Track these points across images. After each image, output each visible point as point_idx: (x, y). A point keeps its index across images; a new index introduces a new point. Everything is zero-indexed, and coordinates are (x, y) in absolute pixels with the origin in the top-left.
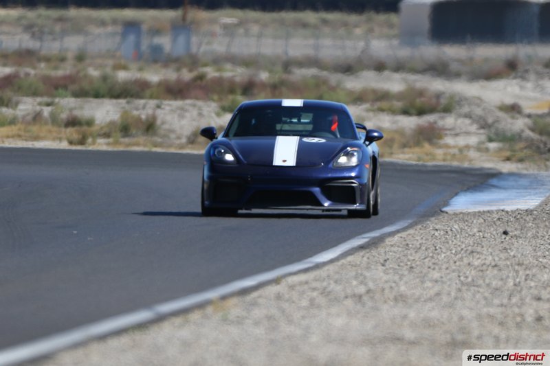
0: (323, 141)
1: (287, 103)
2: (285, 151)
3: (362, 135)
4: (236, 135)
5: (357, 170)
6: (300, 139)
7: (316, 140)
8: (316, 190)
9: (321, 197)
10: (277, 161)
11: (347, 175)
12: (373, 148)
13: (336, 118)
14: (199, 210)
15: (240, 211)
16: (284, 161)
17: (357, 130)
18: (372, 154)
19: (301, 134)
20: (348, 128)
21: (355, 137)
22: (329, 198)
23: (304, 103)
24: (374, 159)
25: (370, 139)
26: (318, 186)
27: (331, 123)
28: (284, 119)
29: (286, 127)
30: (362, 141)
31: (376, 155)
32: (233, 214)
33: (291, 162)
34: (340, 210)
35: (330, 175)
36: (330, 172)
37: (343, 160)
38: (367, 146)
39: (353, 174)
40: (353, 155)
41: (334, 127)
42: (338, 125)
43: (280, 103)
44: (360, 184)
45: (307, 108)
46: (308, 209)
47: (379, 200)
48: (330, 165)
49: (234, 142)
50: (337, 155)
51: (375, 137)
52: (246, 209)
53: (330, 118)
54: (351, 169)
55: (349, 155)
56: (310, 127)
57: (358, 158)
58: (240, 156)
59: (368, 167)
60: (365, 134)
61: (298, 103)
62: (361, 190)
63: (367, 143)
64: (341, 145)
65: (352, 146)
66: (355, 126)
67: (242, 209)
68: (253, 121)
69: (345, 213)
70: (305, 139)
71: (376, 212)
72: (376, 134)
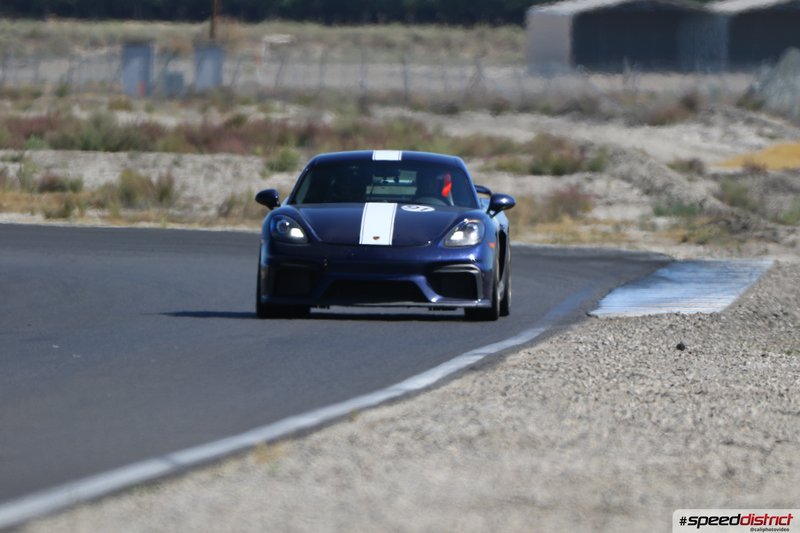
0: (431, 209)
1: (379, 155)
2: (377, 224)
3: (484, 201)
4: (307, 201)
5: (477, 250)
6: (399, 208)
7: (420, 209)
8: (421, 280)
9: (427, 290)
10: (366, 238)
11: (463, 257)
12: (499, 220)
13: (449, 177)
14: (252, 308)
15: (314, 310)
16: (376, 238)
17: (478, 196)
18: (498, 229)
19: (400, 200)
20: (465, 193)
21: (475, 205)
22: (438, 292)
23: (404, 157)
24: (502, 237)
25: (495, 207)
26: (423, 274)
27: (442, 185)
28: (376, 179)
29: (378, 190)
30: (485, 210)
31: (505, 231)
32: (304, 314)
33: (386, 240)
34: (453, 308)
35: (440, 258)
36: (441, 254)
37: (457, 236)
38: (492, 216)
39: (471, 257)
40: (471, 229)
41: (447, 189)
42: (452, 189)
43: (371, 155)
44: (482, 271)
45: (407, 163)
46: (409, 306)
47: (510, 294)
48: (441, 244)
49: (303, 211)
50: (450, 230)
51: (503, 205)
52: (322, 307)
53: (440, 177)
54: (469, 249)
55: (466, 229)
56: (412, 191)
57: (479, 232)
58: (313, 231)
59: (493, 246)
60: (489, 200)
61: (394, 156)
62: (484, 279)
63: (492, 213)
64: (456, 215)
65: (470, 217)
66: (475, 190)
67: (316, 307)
68: (333, 182)
69: (461, 312)
70: (405, 208)
71: (505, 312)
72: (504, 201)
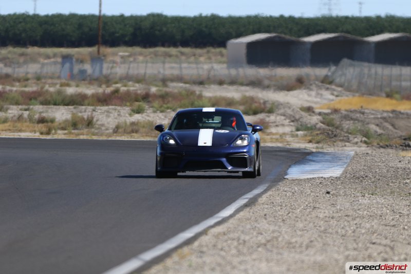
0: (228, 131)
1: (205, 110)
2: (205, 137)
3: (250, 129)
4: (175, 129)
5: (247, 147)
6: (214, 131)
7: (223, 131)
8: (224, 160)
9: (227, 164)
10: (201, 143)
11: (242, 151)
12: (256, 136)
13: (235, 119)
14: (155, 174)
15: (179, 174)
16: (205, 143)
17: (247, 127)
18: (256, 140)
19: (215, 128)
20: (242, 125)
21: (246, 130)
22: (231, 165)
23: (216, 110)
24: (258, 143)
25: (255, 131)
26: (225, 157)
27: (232, 122)
28: (204, 120)
29: (205, 125)
30: (250, 132)
31: (259, 140)
32: (174, 176)
33: (209, 143)
34: (238, 172)
35: (231, 151)
36: (232, 149)
37: (239, 142)
38: (253, 134)
39: (245, 150)
40: (245, 139)
41: (234, 124)
42: (236, 123)
43: (202, 110)
44: (249, 156)
45: (217, 113)
46: (219, 171)
47: (261, 167)
48: (232, 145)
49: (174, 133)
50: (236, 140)
51: (258, 129)
52: (183, 172)
53: (232, 119)
54: (244, 147)
55: (242, 139)
57: (248, 141)
58: (179, 141)
59: (254, 146)
60: (252, 128)
61: (212, 110)
62: (250, 160)
63: (253, 133)
64: (238, 134)
65: (245, 134)
66: (246, 124)
67: (180, 172)
68: (185, 121)
69: (240, 174)
70: (217, 131)
71: (259, 174)
72: (258, 128)
